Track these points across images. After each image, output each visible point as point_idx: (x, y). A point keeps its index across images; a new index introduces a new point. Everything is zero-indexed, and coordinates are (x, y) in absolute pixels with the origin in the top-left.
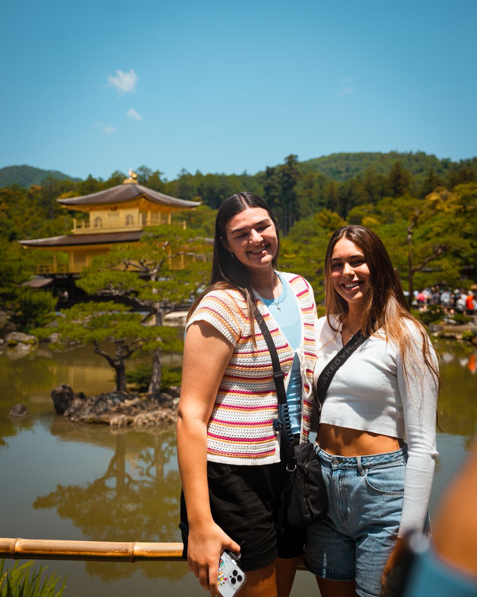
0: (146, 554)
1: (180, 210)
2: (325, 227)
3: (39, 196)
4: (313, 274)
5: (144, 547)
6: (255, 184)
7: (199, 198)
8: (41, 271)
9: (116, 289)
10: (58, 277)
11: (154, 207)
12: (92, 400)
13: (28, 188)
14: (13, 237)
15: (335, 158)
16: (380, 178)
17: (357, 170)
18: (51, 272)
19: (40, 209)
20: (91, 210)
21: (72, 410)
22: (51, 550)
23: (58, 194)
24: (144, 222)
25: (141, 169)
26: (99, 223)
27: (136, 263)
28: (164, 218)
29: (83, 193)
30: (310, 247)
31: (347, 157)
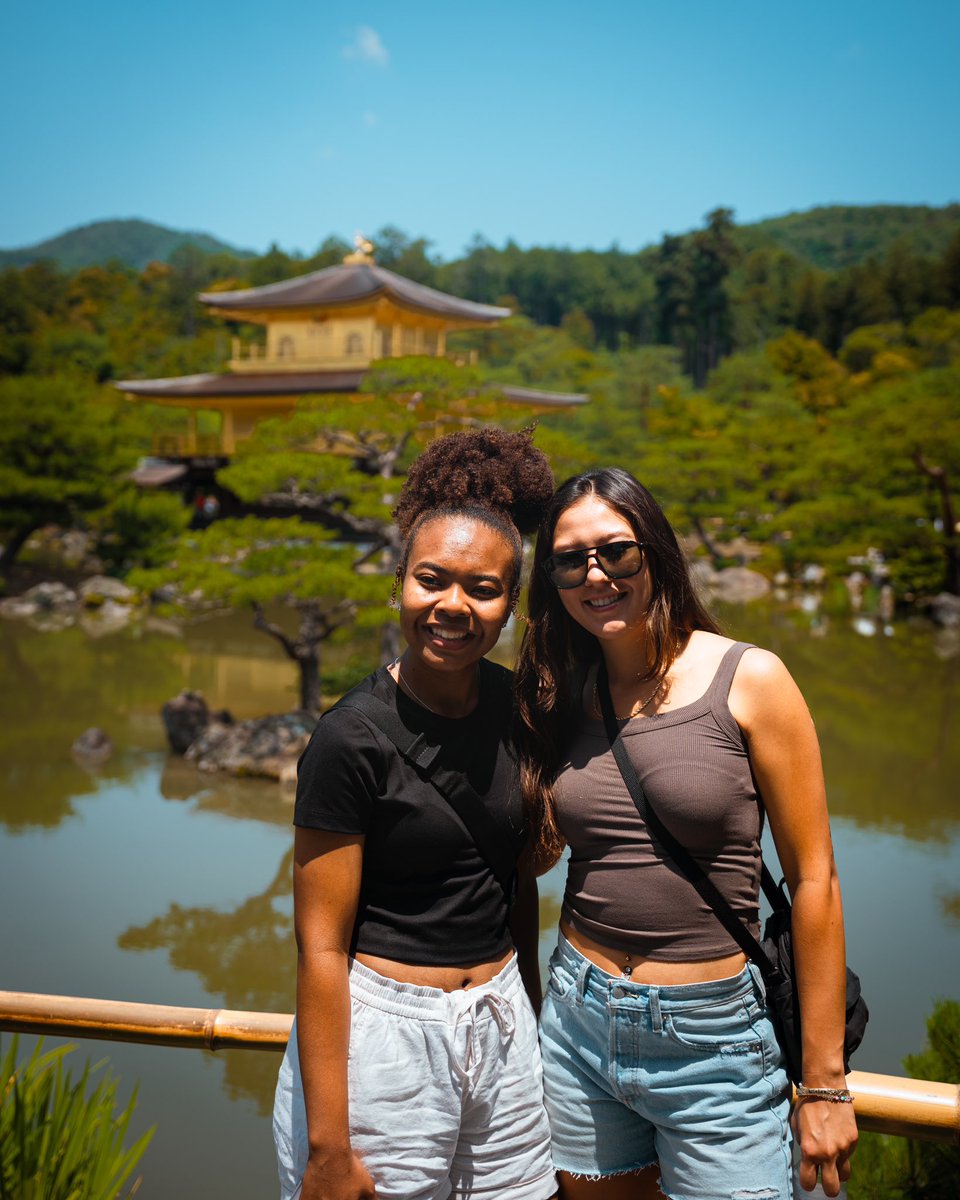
0: (238, 1034)
1: (466, 325)
2: (788, 372)
3: (164, 286)
4: (754, 475)
5: (235, 1021)
6: (637, 272)
7: (510, 299)
8: (162, 448)
9: (304, 491)
10: (198, 463)
11: (409, 316)
12: (245, 728)
13: (142, 268)
14: (105, 375)
15: (822, 216)
16: (922, 264)
17: (870, 245)
18: (184, 452)
19: (166, 315)
20: (273, 319)
21: (203, 746)
22: (47, 1016)
23: (203, 285)
24: (386, 348)
25: (387, 232)
26: (287, 349)
27: (348, 437)
28: (429, 340)
29: (257, 283)
30: (753, 415)
31: (850, 215)
